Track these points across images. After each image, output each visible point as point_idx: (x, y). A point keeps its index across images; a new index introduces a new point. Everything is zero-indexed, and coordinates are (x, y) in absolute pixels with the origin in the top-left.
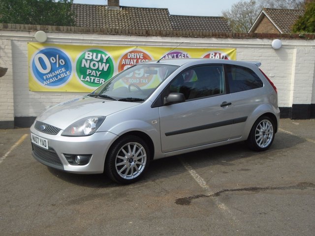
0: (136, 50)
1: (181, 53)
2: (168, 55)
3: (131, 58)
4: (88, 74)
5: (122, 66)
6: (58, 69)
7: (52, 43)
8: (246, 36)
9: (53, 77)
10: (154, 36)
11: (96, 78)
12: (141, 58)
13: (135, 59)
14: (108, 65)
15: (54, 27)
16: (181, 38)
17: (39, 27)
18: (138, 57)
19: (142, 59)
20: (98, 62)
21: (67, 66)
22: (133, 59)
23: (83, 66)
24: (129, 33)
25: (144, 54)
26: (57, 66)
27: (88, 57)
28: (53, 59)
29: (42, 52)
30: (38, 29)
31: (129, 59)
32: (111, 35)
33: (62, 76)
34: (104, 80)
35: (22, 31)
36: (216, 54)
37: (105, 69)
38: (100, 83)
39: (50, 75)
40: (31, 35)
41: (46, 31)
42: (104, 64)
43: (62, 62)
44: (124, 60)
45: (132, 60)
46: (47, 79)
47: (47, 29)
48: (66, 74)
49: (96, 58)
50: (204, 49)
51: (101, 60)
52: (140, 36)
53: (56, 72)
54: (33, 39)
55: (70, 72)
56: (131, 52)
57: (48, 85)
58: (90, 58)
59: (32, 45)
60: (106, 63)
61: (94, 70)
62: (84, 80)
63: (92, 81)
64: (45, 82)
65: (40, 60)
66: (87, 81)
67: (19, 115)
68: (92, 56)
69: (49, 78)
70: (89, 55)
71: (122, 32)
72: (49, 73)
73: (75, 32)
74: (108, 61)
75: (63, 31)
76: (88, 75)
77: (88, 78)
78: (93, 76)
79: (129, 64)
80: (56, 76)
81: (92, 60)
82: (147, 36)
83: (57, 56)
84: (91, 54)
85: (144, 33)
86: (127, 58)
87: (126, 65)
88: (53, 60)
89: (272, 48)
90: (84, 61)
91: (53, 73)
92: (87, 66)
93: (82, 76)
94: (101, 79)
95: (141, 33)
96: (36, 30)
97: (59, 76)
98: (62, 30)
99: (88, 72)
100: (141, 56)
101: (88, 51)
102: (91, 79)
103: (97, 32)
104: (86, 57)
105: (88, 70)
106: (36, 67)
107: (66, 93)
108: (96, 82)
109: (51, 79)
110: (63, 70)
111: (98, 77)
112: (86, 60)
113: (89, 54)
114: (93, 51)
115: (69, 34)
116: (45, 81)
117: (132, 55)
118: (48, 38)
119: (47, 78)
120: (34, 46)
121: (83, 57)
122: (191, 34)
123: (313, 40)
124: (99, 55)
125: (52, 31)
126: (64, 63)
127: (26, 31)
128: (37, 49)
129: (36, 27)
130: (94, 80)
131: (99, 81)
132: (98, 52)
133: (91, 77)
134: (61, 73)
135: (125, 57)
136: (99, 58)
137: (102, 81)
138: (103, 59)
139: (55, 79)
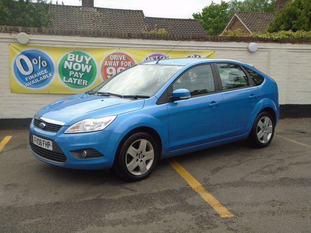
0: (118, 52)
1: (163, 55)
2: (150, 57)
3: (113, 60)
4: (70, 75)
5: (104, 68)
6: (40, 71)
7: (34, 45)
8: (224, 39)
9: (35, 78)
10: (136, 38)
11: (79, 80)
12: (123, 59)
13: (117, 60)
14: (90, 67)
15: (36, 29)
16: (162, 41)
17: (20, 28)
18: (121, 59)
19: (124, 61)
20: (80, 63)
21: (49, 67)
22: (115, 61)
23: (65, 67)
24: (111, 35)
25: (126, 56)
26: (40, 68)
27: (71, 58)
28: (35, 61)
29: (24, 53)
30: (20, 31)
31: (111, 60)
32: (93, 37)
33: (45, 77)
34: (87, 82)
35: (3, 32)
36: (196, 56)
37: (88, 71)
39: (32, 77)
40: (14, 35)
41: (28, 32)
42: (87, 66)
43: (44, 64)
44: (106, 62)
45: (114, 62)
46: (29, 81)
47: (29, 31)
48: (48, 75)
49: (79, 59)
50: (185, 52)
51: (84, 62)
52: (122, 38)
53: (38, 74)
54: (15, 41)
55: (53, 74)
56: (113, 54)
57: (29, 86)
58: (73, 60)
59: (13, 47)
60: (89, 65)
61: (77, 71)
62: (66, 81)
63: (75, 83)
64: (26, 84)
65: (22, 61)
66: (70, 82)
68: (75, 57)
69: (31, 80)
71: (104, 35)
72: (31, 74)
73: (57, 34)
74: (91, 62)
75: (45, 33)
76: (71, 77)
77: (70, 80)
78: (76, 77)
79: (112, 66)
80: (38, 77)
81: (74, 62)
82: (129, 39)
83: (40, 57)
84: (74, 56)
85: (127, 36)
86: (110, 60)
87: (108, 66)
88: (35, 62)
89: (249, 51)
90: (66, 63)
91: (35, 75)
92: (70, 68)
93: (65, 78)
94: (84, 81)
95: (123, 35)
96: (17, 32)
97: (41, 78)
98: (44, 31)
99: (71, 73)
100: (123, 58)
101: (71, 53)
102: (73, 81)
103: (79, 34)
104: (69, 59)
105: (71, 72)
106: (17, 68)
107: (49, 94)
108: (79, 83)
109: (33, 81)
110: (45, 71)
111: (81, 79)
113: (71, 56)
114: (75, 53)
115: (51, 36)
116: (27, 82)
117: (115, 57)
118: (30, 40)
119: (28, 80)
120: (15, 48)
121: (65, 59)
122: (172, 37)
123: (286, 43)
124: (82, 57)
125: (34, 33)
126: (46, 65)
127: (8, 33)
128: (19, 50)
129: (18, 28)
130: (77, 81)
131: (82, 83)
132: (80, 54)
133: (74, 79)
134: (43, 75)
135: (108, 59)
136: (81, 60)
137: (85, 82)
138: (86, 61)
139: (37, 81)
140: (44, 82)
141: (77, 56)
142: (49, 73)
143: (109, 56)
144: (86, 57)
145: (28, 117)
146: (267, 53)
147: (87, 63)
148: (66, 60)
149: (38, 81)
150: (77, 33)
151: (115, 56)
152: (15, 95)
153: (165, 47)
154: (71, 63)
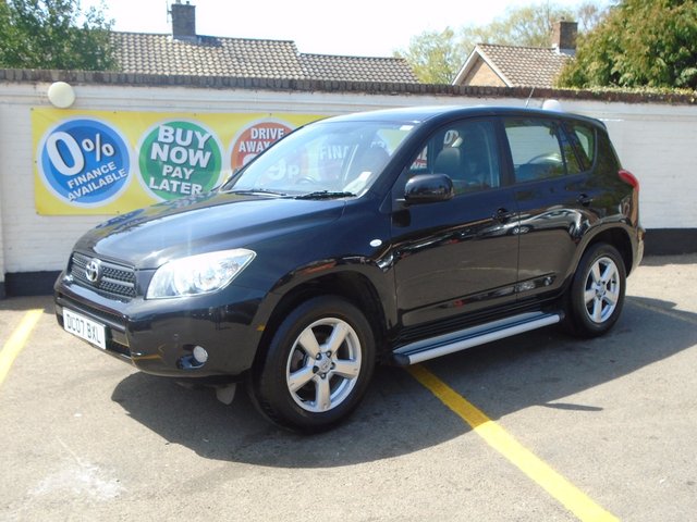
0: (268, 121)
3: (257, 140)
4: (164, 174)
5: (238, 156)
6: (99, 165)
8: (492, 93)
9: (90, 182)
10: (306, 91)
11: (184, 184)
13: (266, 140)
14: (208, 154)
15: (90, 73)
16: (362, 95)
17: (55, 73)
18: (274, 137)
20: (186, 148)
21: (119, 157)
22: (262, 140)
23: (154, 157)
24: (253, 83)
25: (286, 129)
26: (98, 159)
27: (166, 137)
28: (87, 144)
30: (55, 79)
31: (253, 140)
32: (214, 88)
33: (109, 179)
34: (200, 187)
35: (19, 82)
37: (203, 164)
38: (193, 193)
39: (82, 179)
40: (41, 87)
41: (72, 81)
42: (200, 153)
43: (107, 149)
44: (242, 143)
45: (260, 143)
46: (75, 188)
47: (75, 79)
48: (117, 175)
49: (184, 138)
51: (194, 145)
52: (276, 91)
53: (94, 172)
54: (44, 101)
55: (126, 171)
56: (258, 126)
57: (77, 199)
58: (170, 140)
59: (40, 114)
60: (204, 150)
61: (179, 165)
62: (156, 187)
63: (174, 189)
64: (70, 194)
65: (60, 145)
66: (164, 189)
67: (14, 269)
68: (174, 135)
69: (80, 186)
70: (166, 134)
71: (237, 84)
72: (79, 174)
73: (135, 84)
75: (110, 81)
76: (166, 177)
77: (165, 184)
78: (176, 178)
79: (255, 152)
80: (96, 181)
81: (173, 144)
82: (291, 92)
83: (98, 136)
84: (171, 130)
85: (286, 85)
87: (247, 153)
88: (88, 146)
90: (156, 147)
91: (88, 174)
92: (164, 157)
93: (152, 179)
94: (194, 186)
95: (278, 85)
96: (50, 80)
97: (101, 180)
98: (107, 79)
99: (166, 169)
100: (280, 134)
101: (166, 125)
102: (171, 185)
103: (183, 83)
104: (161, 139)
105: (165, 167)
106: (50, 161)
108: (183, 191)
109: (84, 188)
110: (111, 166)
111: (188, 181)
112: (162, 144)
113: (166, 131)
114: (175, 125)
115: (122, 87)
116: (71, 191)
117: (261, 133)
118: (77, 98)
119: (74, 185)
121: (153, 138)
122: (383, 88)
124: (190, 134)
125: (86, 82)
126: (112, 152)
127: (28, 83)
128: (52, 121)
129: (50, 73)
130: (179, 186)
131: (190, 190)
132: (186, 127)
133: (172, 182)
134: (107, 174)
135: (246, 137)
136: (189, 141)
137: (196, 188)
138: (198, 142)
139: (93, 187)
140: (109, 189)
141: (179, 131)
142: (118, 169)
143: (249, 130)
144: (198, 134)
147: (201, 146)
148: (156, 140)
149: (95, 188)
150: (180, 81)
151: (260, 130)
152: (46, 220)
154: (166, 147)
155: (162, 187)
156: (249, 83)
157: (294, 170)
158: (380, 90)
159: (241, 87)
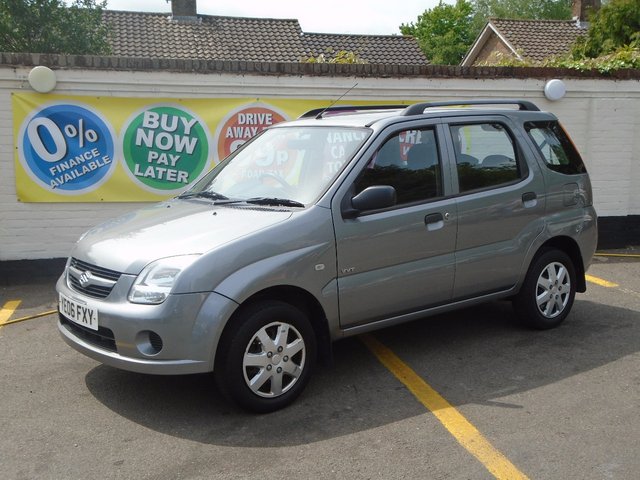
0: (255, 106)
3: (245, 125)
7: (64, 92)
8: (490, 73)
10: (294, 74)
11: (170, 171)
13: (254, 125)
14: (194, 140)
15: (72, 58)
16: (352, 79)
17: (36, 57)
18: (261, 123)
21: (103, 144)
23: (138, 143)
24: (240, 69)
26: (81, 145)
27: (150, 123)
28: (70, 129)
29: (44, 113)
30: (35, 63)
32: (200, 73)
33: (92, 166)
34: (186, 174)
38: (179, 180)
39: (64, 166)
40: (21, 72)
41: (54, 66)
42: (186, 139)
43: (90, 134)
44: (229, 129)
45: (247, 129)
46: (57, 174)
47: (56, 63)
49: (169, 124)
51: (180, 130)
52: (263, 74)
54: (25, 85)
55: (110, 158)
56: (245, 112)
57: (59, 187)
59: (21, 99)
60: (190, 136)
61: (165, 151)
62: (141, 174)
64: (52, 181)
66: (149, 176)
68: (159, 120)
69: (63, 173)
70: (151, 120)
71: (223, 68)
73: (119, 68)
74: (195, 131)
75: (93, 66)
76: (151, 164)
77: (150, 171)
78: (162, 165)
79: (242, 138)
80: (79, 167)
81: (158, 130)
82: (279, 75)
84: (157, 116)
85: (274, 69)
87: (234, 139)
89: (546, 98)
90: (141, 133)
91: (71, 160)
92: (149, 143)
93: (137, 166)
94: (180, 173)
95: (266, 69)
96: (31, 65)
98: (89, 62)
102: (156, 172)
103: (168, 67)
104: (146, 124)
105: (151, 153)
107: (102, 203)
108: (168, 178)
109: (66, 175)
110: (94, 153)
111: (174, 168)
112: (146, 130)
113: (151, 117)
114: (160, 110)
115: (105, 72)
116: (54, 178)
117: (249, 118)
118: (58, 82)
120: (24, 101)
122: (374, 71)
123: (628, 79)
125: (68, 66)
127: (8, 67)
128: (33, 106)
129: (30, 57)
130: (165, 173)
131: (176, 177)
132: (171, 113)
133: (157, 169)
134: (90, 161)
135: (233, 122)
136: (174, 126)
137: (182, 175)
138: (183, 127)
139: (75, 174)
140: (92, 176)
141: (165, 117)
142: (101, 156)
143: (236, 116)
144: (184, 120)
145: (56, 256)
146: (586, 101)
148: (140, 126)
149: (78, 175)
150: (165, 65)
151: (248, 115)
152: (27, 207)
153: (360, 93)
155: (147, 174)
156: (236, 67)
157: (282, 156)
158: (371, 73)
159: (227, 72)
